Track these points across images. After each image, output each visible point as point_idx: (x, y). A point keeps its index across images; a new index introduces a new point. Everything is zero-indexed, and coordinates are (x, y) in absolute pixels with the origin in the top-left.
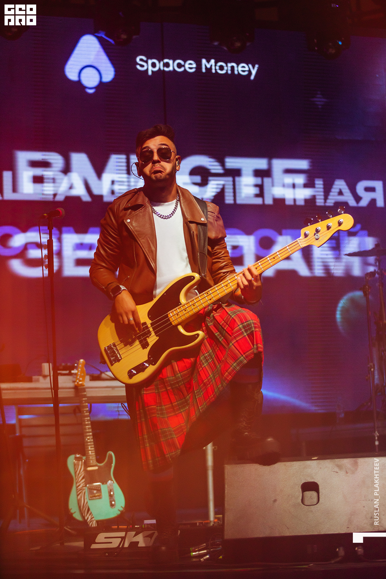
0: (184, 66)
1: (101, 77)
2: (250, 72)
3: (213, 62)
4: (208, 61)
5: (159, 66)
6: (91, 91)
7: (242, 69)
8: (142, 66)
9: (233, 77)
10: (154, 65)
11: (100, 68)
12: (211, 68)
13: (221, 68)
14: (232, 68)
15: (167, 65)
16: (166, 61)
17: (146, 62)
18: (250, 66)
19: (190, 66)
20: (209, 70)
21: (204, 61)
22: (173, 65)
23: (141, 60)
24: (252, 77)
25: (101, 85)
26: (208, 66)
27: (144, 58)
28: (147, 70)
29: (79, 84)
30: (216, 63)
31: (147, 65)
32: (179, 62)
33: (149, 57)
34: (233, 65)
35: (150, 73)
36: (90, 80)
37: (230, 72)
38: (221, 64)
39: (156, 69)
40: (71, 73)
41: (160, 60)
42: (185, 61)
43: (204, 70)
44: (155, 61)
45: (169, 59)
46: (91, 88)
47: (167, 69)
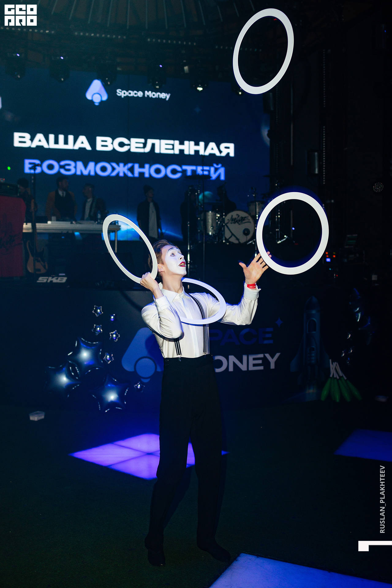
1: (101, 98)
2: (166, 97)
4: (148, 92)
6: (97, 104)
7: (163, 95)
8: (119, 94)
9: (159, 99)
10: (124, 93)
11: (101, 94)
14: (159, 95)
15: (130, 93)
16: (130, 91)
19: (140, 94)
20: (148, 96)
22: (132, 94)
25: (102, 102)
27: (120, 90)
29: (92, 102)
30: (152, 92)
31: (121, 93)
32: (135, 92)
33: (123, 90)
34: (159, 93)
35: (123, 97)
36: (97, 100)
37: (157, 97)
38: (154, 93)
39: (125, 95)
40: (89, 96)
41: (127, 91)
42: (138, 92)
43: (146, 96)
44: (125, 91)
45: (131, 90)
46: (97, 103)
47: (130, 95)
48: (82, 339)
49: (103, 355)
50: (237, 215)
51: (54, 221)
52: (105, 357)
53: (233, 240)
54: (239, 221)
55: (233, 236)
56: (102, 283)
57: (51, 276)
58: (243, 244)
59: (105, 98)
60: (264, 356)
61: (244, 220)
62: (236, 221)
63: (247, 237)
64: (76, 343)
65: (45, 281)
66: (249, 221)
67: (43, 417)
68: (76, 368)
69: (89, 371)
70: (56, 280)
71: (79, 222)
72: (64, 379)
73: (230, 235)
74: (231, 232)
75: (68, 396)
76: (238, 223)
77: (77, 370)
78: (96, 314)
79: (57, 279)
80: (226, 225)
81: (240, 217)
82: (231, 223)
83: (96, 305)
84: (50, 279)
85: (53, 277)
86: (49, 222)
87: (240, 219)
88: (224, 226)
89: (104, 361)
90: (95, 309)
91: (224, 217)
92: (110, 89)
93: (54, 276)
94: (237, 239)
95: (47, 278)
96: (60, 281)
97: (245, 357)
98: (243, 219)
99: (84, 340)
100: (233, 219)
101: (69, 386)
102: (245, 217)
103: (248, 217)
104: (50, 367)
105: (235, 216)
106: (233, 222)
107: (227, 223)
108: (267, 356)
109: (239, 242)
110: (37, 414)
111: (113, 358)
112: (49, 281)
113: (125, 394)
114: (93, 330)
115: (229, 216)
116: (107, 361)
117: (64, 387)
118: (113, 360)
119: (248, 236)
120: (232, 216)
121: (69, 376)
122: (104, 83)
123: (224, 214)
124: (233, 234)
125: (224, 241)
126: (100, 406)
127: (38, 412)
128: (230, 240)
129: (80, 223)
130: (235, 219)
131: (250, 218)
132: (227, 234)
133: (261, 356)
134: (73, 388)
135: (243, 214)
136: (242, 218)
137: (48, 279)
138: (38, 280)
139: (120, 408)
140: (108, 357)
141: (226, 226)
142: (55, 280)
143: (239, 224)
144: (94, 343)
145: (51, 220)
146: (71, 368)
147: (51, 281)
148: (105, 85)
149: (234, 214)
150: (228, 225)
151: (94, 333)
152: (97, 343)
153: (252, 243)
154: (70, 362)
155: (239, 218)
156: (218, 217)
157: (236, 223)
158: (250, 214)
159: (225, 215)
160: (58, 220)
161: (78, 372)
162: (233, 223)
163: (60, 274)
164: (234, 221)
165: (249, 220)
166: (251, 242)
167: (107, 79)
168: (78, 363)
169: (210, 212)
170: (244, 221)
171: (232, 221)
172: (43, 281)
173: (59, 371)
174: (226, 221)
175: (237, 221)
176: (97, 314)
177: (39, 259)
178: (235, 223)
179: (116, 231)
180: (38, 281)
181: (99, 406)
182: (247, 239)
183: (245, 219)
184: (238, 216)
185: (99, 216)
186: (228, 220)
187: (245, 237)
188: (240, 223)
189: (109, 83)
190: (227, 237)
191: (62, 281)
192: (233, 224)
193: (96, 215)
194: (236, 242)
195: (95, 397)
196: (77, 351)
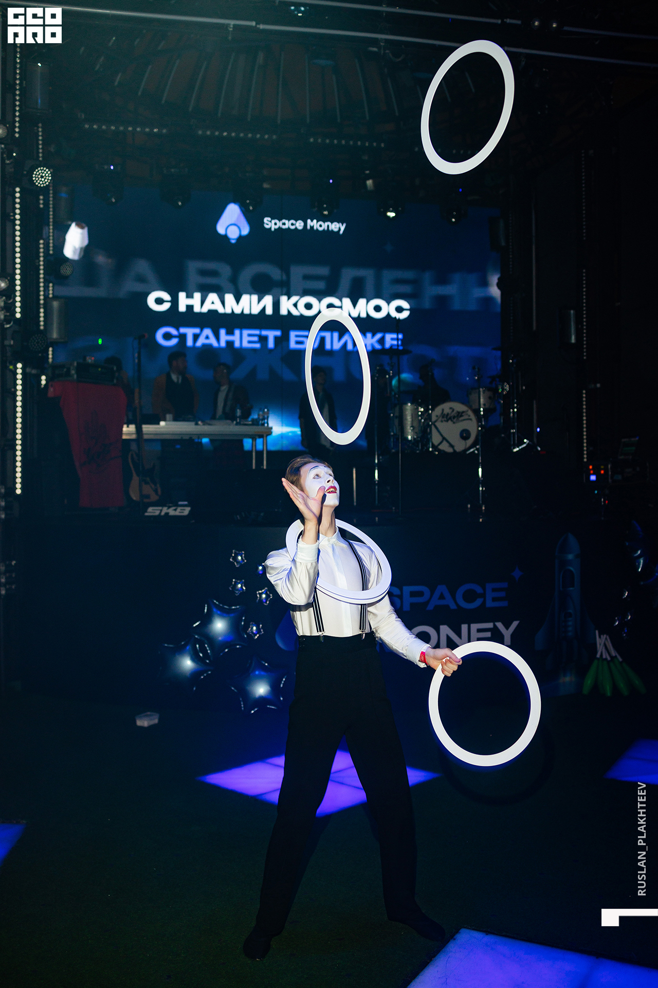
0: (295, 224)
1: (240, 231)
2: (340, 229)
3: (315, 221)
4: (312, 221)
5: (279, 224)
6: (233, 242)
7: (335, 227)
8: (268, 225)
9: (328, 232)
10: (276, 224)
11: (239, 225)
12: (313, 226)
13: (321, 226)
14: (328, 226)
15: (284, 224)
16: (284, 221)
17: (271, 222)
18: (341, 224)
19: (299, 225)
20: (312, 227)
21: (309, 221)
22: (288, 224)
23: (268, 220)
24: (341, 232)
25: (241, 238)
26: (312, 225)
27: (269, 219)
28: (271, 228)
29: (225, 237)
30: (317, 222)
31: (270, 224)
32: (293, 221)
33: (272, 218)
34: (329, 223)
35: (273, 229)
36: (233, 234)
37: (326, 228)
38: (321, 223)
39: (277, 227)
40: (221, 229)
41: (280, 220)
42: (296, 221)
43: (309, 227)
44: (277, 221)
45: (286, 219)
46: (234, 239)
47: (284, 227)
48: (215, 601)
49: (247, 626)
50: (451, 408)
51: (170, 421)
52: (250, 629)
53: (445, 447)
54: (454, 417)
55: (445, 442)
56: (244, 515)
57: (166, 506)
58: (460, 453)
59: (246, 231)
60: (495, 625)
61: (461, 416)
62: (448, 417)
63: (466, 443)
64: (206, 608)
65: (157, 513)
66: (470, 418)
67: (156, 721)
68: (206, 646)
69: (226, 650)
70: (174, 512)
71: (208, 421)
72: (187, 663)
73: (440, 439)
74: (441, 435)
75: (195, 689)
76: (452, 421)
77: (208, 648)
78: (235, 563)
79: (175, 510)
80: (434, 424)
81: (455, 411)
82: (442, 421)
83: (235, 550)
84: (165, 510)
85: (169, 507)
86: (162, 423)
87: (456, 415)
88: (430, 426)
89: (248, 634)
90: (233, 555)
91: (430, 412)
92: (253, 217)
93: (170, 505)
94: (452, 446)
95: (160, 508)
96: (180, 512)
97: (464, 627)
98: (460, 414)
99: (217, 603)
100: (444, 415)
101: (195, 674)
102: (463, 412)
103: (468, 411)
104: (166, 645)
105: (447, 411)
106: (445, 419)
107: (436, 421)
108: (500, 625)
109: (455, 451)
110: (147, 716)
111: (262, 630)
112: (163, 514)
113: (282, 686)
114: (232, 588)
115: (438, 411)
116: (252, 635)
117: (189, 676)
118: (263, 633)
119: (467, 441)
120: (443, 410)
121: (195, 658)
122: (243, 209)
123: (430, 407)
124: (444, 439)
125: (431, 449)
126: (244, 704)
127: (149, 713)
128: (441, 447)
129: (209, 424)
130: (448, 414)
131: (470, 413)
132: (436, 439)
133: (490, 625)
134: (202, 677)
135: (459, 407)
136: (458, 412)
137: (161, 511)
138: (146, 512)
139: (273, 707)
140: (255, 628)
141: (433, 427)
142: (172, 512)
143: (454, 423)
144: (233, 607)
145: (165, 420)
146: (197, 646)
147: (167, 514)
148: (245, 212)
149: (446, 407)
150: (436, 424)
151: (233, 592)
152: (238, 607)
153: (474, 452)
154: (196, 637)
155: (453, 414)
156: (421, 412)
157: (450, 422)
158: (470, 407)
159: (433, 410)
160: (175, 419)
161: (209, 652)
162: (445, 421)
163: (180, 503)
164: (446, 417)
165: (469, 416)
166: (472, 450)
167: (248, 201)
168: (209, 639)
169: (409, 404)
170: (461, 419)
171: (443, 417)
172: (155, 512)
173: (180, 650)
174: (434, 418)
175: (450, 418)
176: (237, 563)
177: (148, 479)
178: (447, 421)
179: (265, 435)
180: (146, 514)
181: (241, 704)
182: (466, 445)
183: (463, 414)
184: (451, 410)
185: (239, 413)
186: (437, 416)
187: (463, 442)
188: (455, 420)
189: (251, 208)
190: (436, 443)
191: (183, 512)
192: (445, 423)
193: (234, 411)
194: (450, 450)
195: (236, 691)
196: (207, 620)
